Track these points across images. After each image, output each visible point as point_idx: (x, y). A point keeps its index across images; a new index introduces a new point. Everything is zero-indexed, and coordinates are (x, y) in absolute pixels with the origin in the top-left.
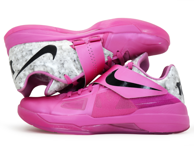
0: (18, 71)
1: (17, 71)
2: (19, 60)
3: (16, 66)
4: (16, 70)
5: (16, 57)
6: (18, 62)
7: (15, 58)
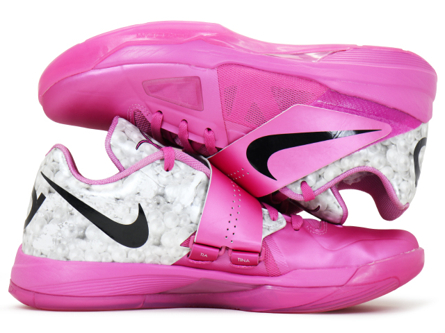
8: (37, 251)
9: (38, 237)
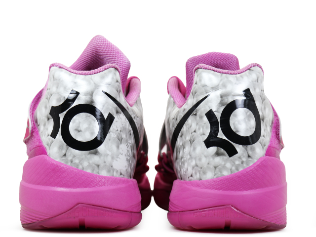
0: (196, 115)
1: (198, 114)
2: (190, 141)
3: (199, 129)
4: (201, 117)
5: (192, 149)
6: (193, 136)
7: (194, 149)
8: (117, 171)
9: (117, 157)
